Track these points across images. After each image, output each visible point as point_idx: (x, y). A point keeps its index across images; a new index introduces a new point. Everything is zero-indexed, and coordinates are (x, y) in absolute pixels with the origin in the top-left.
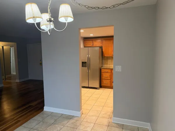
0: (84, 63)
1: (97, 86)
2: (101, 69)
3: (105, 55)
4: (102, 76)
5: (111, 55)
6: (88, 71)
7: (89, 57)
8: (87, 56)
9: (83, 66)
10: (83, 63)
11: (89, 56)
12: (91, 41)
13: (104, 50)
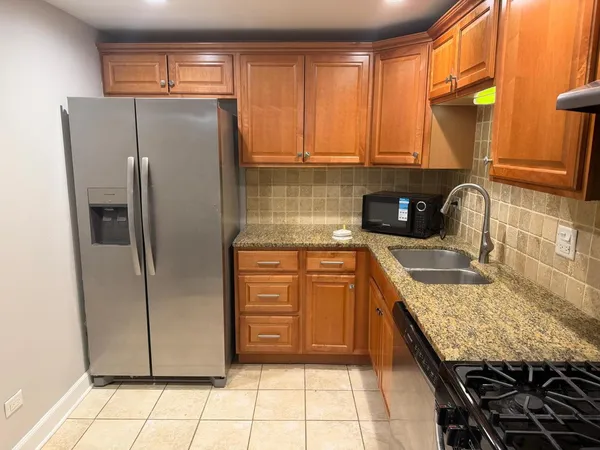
0: (109, 214)
1: (216, 364)
2: (231, 250)
3: (257, 158)
4: (240, 295)
5: (292, 159)
6: (138, 272)
7: (144, 172)
8: (131, 160)
9: (98, 237)
10: (97, 212)
11: (145, 160)
12: (157, 58)
13: (244, 124)
